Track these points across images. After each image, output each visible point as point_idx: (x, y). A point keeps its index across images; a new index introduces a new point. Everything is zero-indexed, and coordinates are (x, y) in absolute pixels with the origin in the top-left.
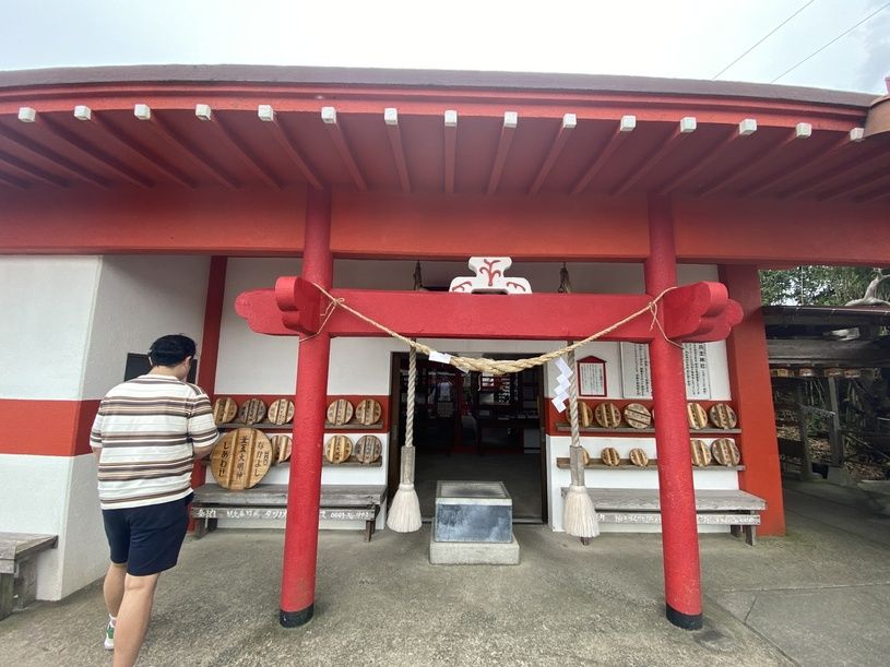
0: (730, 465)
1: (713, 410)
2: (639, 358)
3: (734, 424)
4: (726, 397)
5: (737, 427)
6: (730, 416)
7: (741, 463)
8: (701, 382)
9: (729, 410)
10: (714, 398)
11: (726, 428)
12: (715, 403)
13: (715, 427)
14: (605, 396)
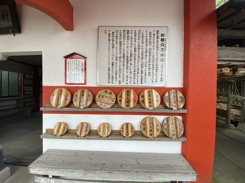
0: (174, 137)
1: (167, 95)
2: (111, 54)
3: (182, 105)
4: (179, 84)
5: (184, 107)
6: (179, 99)
7: (184, 135)
8: (159, 73)
9: (180, 94)
10: (169, 86)
11: (175, 108)
12: (169, 89)
13: (166, 108)
14: (85, 84)
